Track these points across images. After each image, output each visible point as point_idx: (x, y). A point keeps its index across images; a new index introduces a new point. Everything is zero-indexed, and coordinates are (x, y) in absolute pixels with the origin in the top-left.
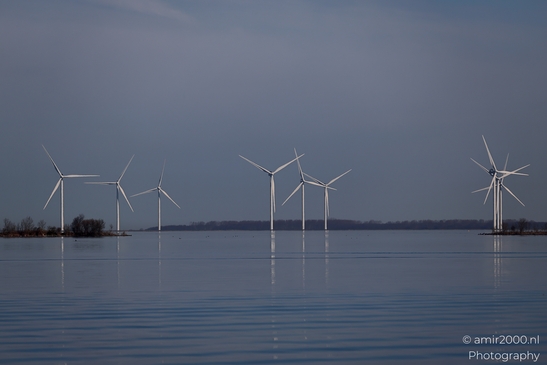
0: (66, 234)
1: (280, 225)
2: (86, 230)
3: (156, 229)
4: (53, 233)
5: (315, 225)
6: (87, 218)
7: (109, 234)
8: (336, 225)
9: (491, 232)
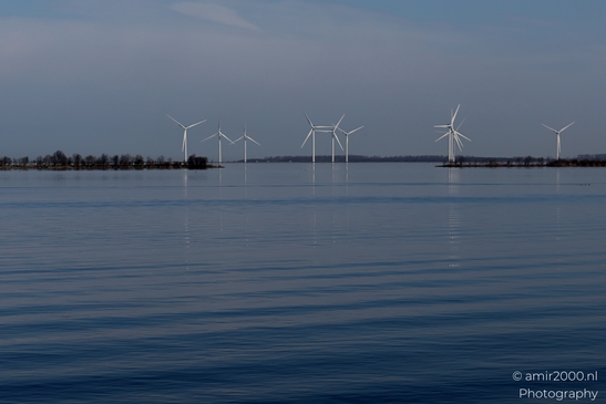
0: (185, 166)
1: (319, 159)
2: (197, 163)
3: (243, 161)
4: (177, 166)
5: (340, 159)
6: (197, 156)
7: (211, 167)
8: (353, 159)
9: (442, 164)
